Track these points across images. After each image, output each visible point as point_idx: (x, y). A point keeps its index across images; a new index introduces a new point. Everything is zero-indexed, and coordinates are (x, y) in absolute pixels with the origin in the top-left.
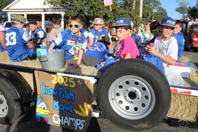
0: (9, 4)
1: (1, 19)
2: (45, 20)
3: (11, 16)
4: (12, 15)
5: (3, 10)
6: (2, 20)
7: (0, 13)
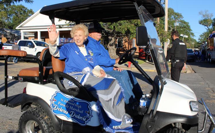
0: (23, 22)
1: (14, 37)
2: (60, 37)
4: (25, 33)
5: (16, 28)
6: (14, 38)
7: (13, 31)
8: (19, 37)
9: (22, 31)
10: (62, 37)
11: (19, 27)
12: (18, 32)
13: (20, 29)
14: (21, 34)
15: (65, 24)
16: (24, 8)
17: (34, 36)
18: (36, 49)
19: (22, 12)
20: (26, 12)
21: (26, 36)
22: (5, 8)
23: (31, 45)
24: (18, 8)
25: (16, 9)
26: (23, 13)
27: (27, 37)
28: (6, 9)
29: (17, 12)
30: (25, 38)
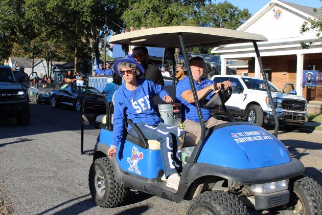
1: (208, 70)
3: (227, 63)
4: (229, 61)
5: (212, 52)
6: (209, 72)
7: (207, 58)
8: (217, 71)
9: (222, 57)
10: (311, 69)
11: (218, 49)
12: (216, 58)
13: (220, 54)
14: (221, 63)
15: (317, 37)
16: (231, 7)
17: (247, 66)
18: (246, 95)
19: (227, 17)
20: (236, 16)
21: (230, 67)
22: (195, 13)
23: (236, 87)
24: (220, 10)
25: (216, 11)
26: (229, 19)
27: (234, 68)
28: (197, 14)
29: (218, 17)
30: (229, 71)
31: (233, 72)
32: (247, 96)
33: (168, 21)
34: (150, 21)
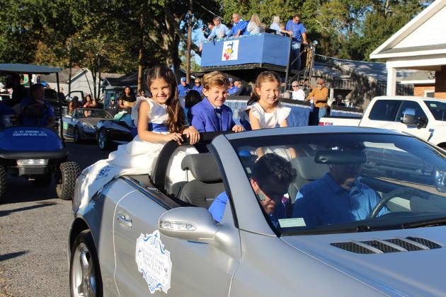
0: (397, 31)
1: (364, 88)
3: (398, 75)
4: (400, 72)
5: (372, 56)
6: (365, 91)
7: (363, 67)
8: (380, 88)
9: (390, 66)
11: (382, 52)
12: (378, 67)
13: (386, 60)
14: (386, 75)
17: (433, 81)
18: (431, 131)
21: (404, 82)
23: (415, 117)
27: (409, 85)
30: (401, 89)
31: (408, 90)
32: (434, 134)
33: (296, 5)
34: (265, 5)
